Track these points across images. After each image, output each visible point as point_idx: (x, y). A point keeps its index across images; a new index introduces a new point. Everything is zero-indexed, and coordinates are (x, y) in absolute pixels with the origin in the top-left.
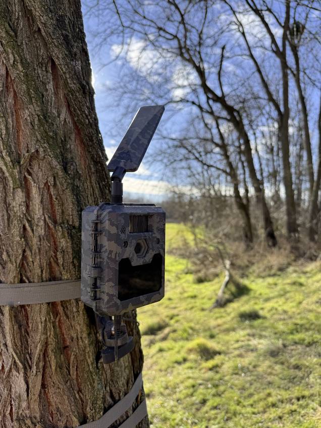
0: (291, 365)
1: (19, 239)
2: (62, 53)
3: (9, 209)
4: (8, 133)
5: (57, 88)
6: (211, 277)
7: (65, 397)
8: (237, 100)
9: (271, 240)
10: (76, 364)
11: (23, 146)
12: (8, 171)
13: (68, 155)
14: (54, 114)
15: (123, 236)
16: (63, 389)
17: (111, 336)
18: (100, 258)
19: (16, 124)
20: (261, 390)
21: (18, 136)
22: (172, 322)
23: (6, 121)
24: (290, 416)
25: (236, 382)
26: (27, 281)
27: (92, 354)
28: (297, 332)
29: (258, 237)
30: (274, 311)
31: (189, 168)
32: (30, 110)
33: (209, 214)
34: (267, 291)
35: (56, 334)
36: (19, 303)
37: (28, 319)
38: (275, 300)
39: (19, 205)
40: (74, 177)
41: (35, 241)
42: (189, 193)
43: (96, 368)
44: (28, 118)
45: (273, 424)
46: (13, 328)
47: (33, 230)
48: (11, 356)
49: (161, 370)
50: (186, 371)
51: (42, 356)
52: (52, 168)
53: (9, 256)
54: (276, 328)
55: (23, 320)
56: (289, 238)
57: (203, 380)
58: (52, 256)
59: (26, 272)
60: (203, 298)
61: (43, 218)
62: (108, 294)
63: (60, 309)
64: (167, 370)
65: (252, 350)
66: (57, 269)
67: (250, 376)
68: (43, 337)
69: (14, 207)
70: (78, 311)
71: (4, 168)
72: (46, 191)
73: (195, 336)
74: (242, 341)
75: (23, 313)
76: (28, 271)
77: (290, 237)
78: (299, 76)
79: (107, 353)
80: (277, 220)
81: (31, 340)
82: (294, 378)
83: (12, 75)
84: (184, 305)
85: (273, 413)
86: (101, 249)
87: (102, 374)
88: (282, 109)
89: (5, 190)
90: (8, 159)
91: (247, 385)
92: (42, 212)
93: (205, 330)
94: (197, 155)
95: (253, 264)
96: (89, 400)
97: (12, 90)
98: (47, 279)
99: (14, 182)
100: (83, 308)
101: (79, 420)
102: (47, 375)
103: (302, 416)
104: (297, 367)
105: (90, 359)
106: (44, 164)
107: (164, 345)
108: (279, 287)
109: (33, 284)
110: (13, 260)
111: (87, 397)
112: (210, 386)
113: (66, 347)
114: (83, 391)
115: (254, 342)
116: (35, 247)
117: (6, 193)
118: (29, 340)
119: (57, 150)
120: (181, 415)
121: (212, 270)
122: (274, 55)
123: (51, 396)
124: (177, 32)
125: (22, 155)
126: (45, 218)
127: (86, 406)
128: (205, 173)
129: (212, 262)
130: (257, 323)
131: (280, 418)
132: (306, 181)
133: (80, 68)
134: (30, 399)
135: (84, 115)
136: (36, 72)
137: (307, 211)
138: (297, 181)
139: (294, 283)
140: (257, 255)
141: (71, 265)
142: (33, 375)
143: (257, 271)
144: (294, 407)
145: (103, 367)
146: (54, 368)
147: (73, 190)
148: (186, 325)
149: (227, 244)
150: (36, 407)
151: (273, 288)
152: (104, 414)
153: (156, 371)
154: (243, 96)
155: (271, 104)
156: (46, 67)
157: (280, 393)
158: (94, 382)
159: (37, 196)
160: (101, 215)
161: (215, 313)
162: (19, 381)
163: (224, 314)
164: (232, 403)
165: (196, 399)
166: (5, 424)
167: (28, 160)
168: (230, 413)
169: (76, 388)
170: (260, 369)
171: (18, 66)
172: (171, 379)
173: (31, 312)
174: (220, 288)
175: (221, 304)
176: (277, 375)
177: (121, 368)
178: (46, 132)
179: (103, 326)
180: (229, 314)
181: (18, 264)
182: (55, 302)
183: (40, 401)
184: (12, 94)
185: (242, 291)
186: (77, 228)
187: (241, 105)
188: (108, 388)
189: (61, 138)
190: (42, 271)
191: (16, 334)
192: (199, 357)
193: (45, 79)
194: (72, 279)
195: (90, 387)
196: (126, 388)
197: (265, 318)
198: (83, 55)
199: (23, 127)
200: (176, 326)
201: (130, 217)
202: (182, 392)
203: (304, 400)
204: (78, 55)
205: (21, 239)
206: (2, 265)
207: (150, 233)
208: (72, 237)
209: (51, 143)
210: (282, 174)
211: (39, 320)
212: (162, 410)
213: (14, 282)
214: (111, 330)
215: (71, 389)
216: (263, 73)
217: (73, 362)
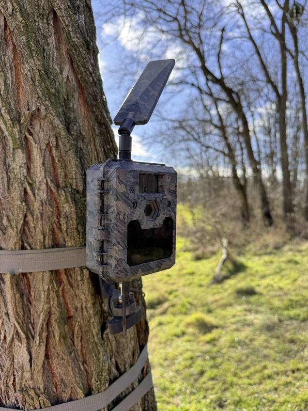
0: (286, 339)
1: (20, 203)
2: (64, 4)
3: (9, 171)
4: (7, 89)
5: (59, 43)
6: (209, 255)
7: (70, 369)
8: (236, 83)
9: (267, 220)
10: (80, 335)
11: (23, 103)
12: (8, 130)
13: (70, 114)
14: (56, 70)
15: (132, 196)
16: (68, 360)
17: (118, 305)
18: (108, 220)
19: (16, 79)
20: (257, 363)
21: (18, 93)
22: (171, 297)
23: (5, 76)
24: (285, 388)
25: (233, 355)
26: (29, 248)
27: (97, 324)
28: (293, 307)
29: (254, 217)
30: (270, 288)
31: (188, 150)
32: (30, 64)
33: (207, 194)
34: (263, 268)
35: (59, 305)
36: (21, 270)
37: (30, 288)
38: (271, 277)
39: (20, 167)
40: (77, 138)
41: (36, 205)
42: (187, 174)
43: (101, 340)
44: (29, 73)
45: (268, 394)
46: (15, 296)
47: (34, 194)
48: (13, 326)
49: (160, 343)
50: (185, 344)
51: (45, 326)
52: (54, 128)
53: (9, 221)
54: (272, 304)
55: (25, 289)
56: (285, 218)
57: (201, 352)
58: (55, 222)
59: (27, 238)
60: (201, 275)
61: (45, 181)
62: (116, 258)
63: (64, 277)
64: (166, 343)
65: (249, 325)
66: (60, 235)
67: (247, 349)
68: (46, 307)
69: (13, 169)
70: (83, 280)
71: (3, 127)
72: (48, 153)
73: (194, 310)
74: (239, 316)
75: (25, 282)
76: (30, 237)
77: (286, 216)
78: (297, 58)
79: (114, 323)
80: (273, 200)
81: (34, 309)
82: (289, 352)
83: (10, 26)
84: (182, 281)
85: (269, 384)
86: (108, 210)
87: (107, 346)
88: (280, 91)
89: (5, 150)
90: (7, 117)
91: (244, 358)
92: (44, 175)
93: (203, 305)
94: (196, 137)
95: (249, 242)
96: (95, 372)
97: (10, 42)
98: (50, 246)
99: (14, 142)
100: (88, 276)
101: (84, 392)
102: (51, 346)
103: (297, 388)
104: (292, 341)
105: (95, 330)
106: (45, 124)
107: (164, 319)
108: (275, 265)
109: (36, 250)
110: (14, 224)
111: (92, 369)
112: (207, 357)
113: (70, 318)
114: (88, 362)
115: (250, 317)
116: (37, 212)
117: (5, 153)
118: (32, 309)
119: (59, 108)
120: (180, 385)
121: (210, 248)
122: (273, 37)
123: (55, 367)
124: (177, 14)
125: (23, 114)
126: (47, 181)
127: (91, 378)
128: (204, 155)
129: (209, 241)
130: (253, 299)
131: (276, 389)
132: (302, 162)
133: (84, 22)
134: (33, 370)
135: (88, 73)
136: (37, 24)
137: (302, 192)
138: (293, 162)
139: (290, 261)
140: (253, 234)
141: (75, 231)
142: (36, 346)
143: (254, 249)
144: (289, 379)
145: (108, 338)
146: (57, 338)
147: (76, 152)
148: (184, 300)
149: (224, 224)
150: (40, 378)
151: (268, 265)
152: (109, 385)
153: (156, 343)
154: (242, 78)
155: (270, 86)
156: (47, 18)
157: (276, 365)
158: (99, 353)
159: (38, 157)
160: (108, 172)
161: (213, 289)
162: (22, 351)
163: (221, 290)
164: (229, 374)
165: (195, 370)
166: (8, 395)
167: (29, 119)
168: (227, 383)
169: (81, 359)
170: (256, 343)
171: (17, 15)
172: (170, 351)
173: (33, 281)
174: (217, 265)
175: (218, 280)
176: (273, 349)
177: (126, 339)
178: (47, 89)
179: (109, 295)
180: (226, 290)
181: (19, 229)
182: (58, 270)
183: (44, 372)
184: (11, 47)
185: (238, 268)
186: (81, 192)
187: (239, 87)
188: (113, 360)
189: (64, 97)
190: (44, 238)
191: (19, 303)
192: (197, 331)
193: (46, 32)
194: (76, 246)
195: (95, 358)
196: (131, 359)
197: (261, 294)
198: (87, 10)
199: (23, 84)
200: (175, 301)
201: (140, 175)
202: (180, 363)
203: (299, 372)
204: (82, 9)
205: (22, 202)
206: (2, 230)
207: (161, 195)
208: (76, 202)
209: (53, 100)
210: (279, 155)
211: (41, 288)
212: (162, 380)
213: (15, 248)
214: (118, 299)
215: (76, 360)
216: (262, 56)
217: (78, 332)
